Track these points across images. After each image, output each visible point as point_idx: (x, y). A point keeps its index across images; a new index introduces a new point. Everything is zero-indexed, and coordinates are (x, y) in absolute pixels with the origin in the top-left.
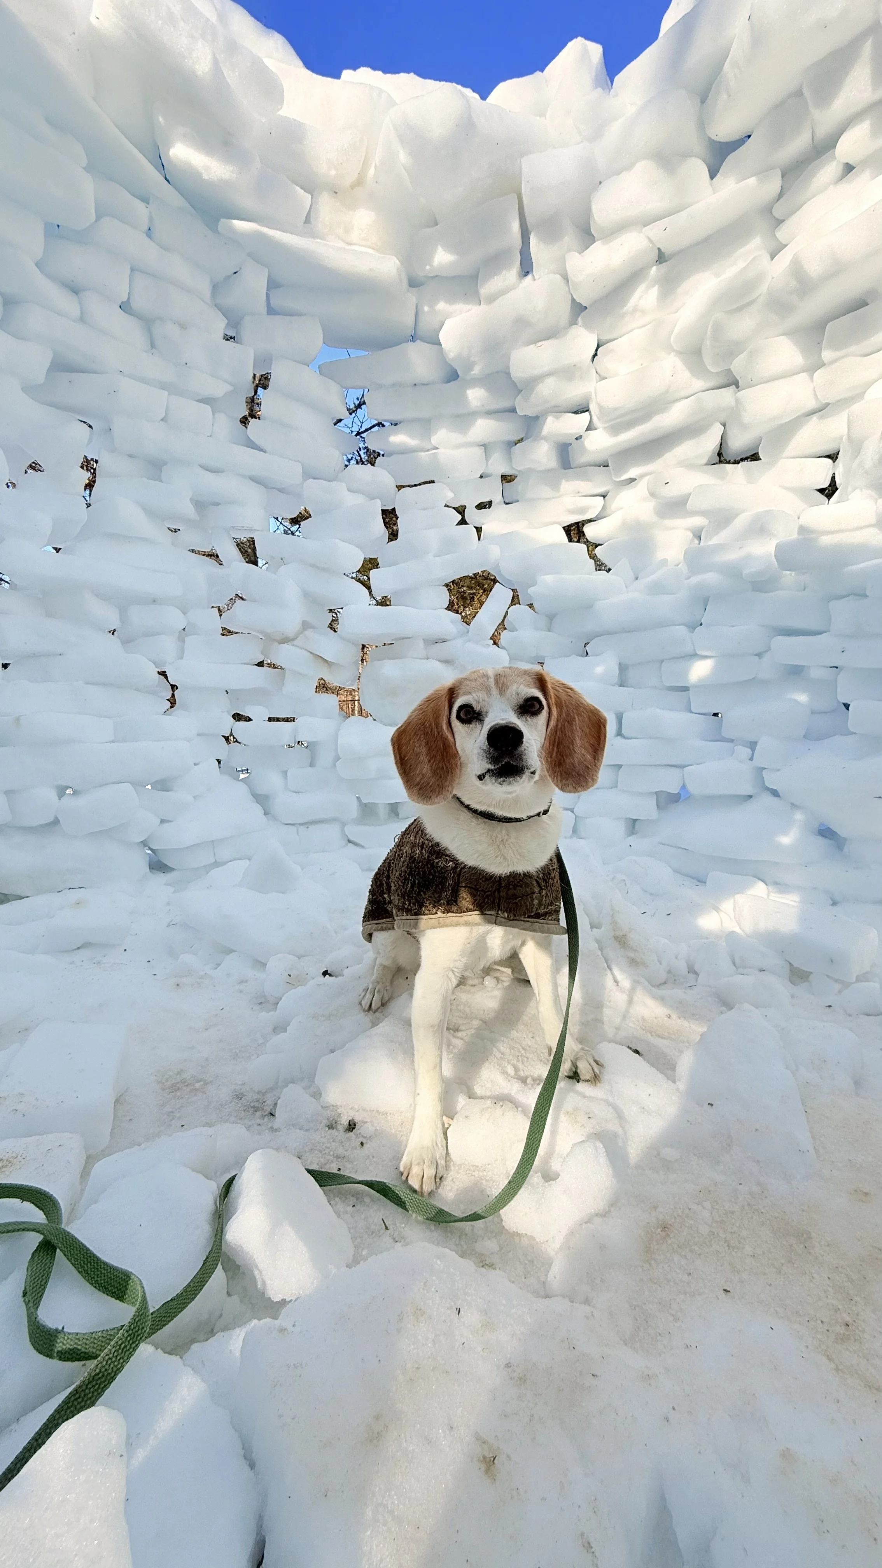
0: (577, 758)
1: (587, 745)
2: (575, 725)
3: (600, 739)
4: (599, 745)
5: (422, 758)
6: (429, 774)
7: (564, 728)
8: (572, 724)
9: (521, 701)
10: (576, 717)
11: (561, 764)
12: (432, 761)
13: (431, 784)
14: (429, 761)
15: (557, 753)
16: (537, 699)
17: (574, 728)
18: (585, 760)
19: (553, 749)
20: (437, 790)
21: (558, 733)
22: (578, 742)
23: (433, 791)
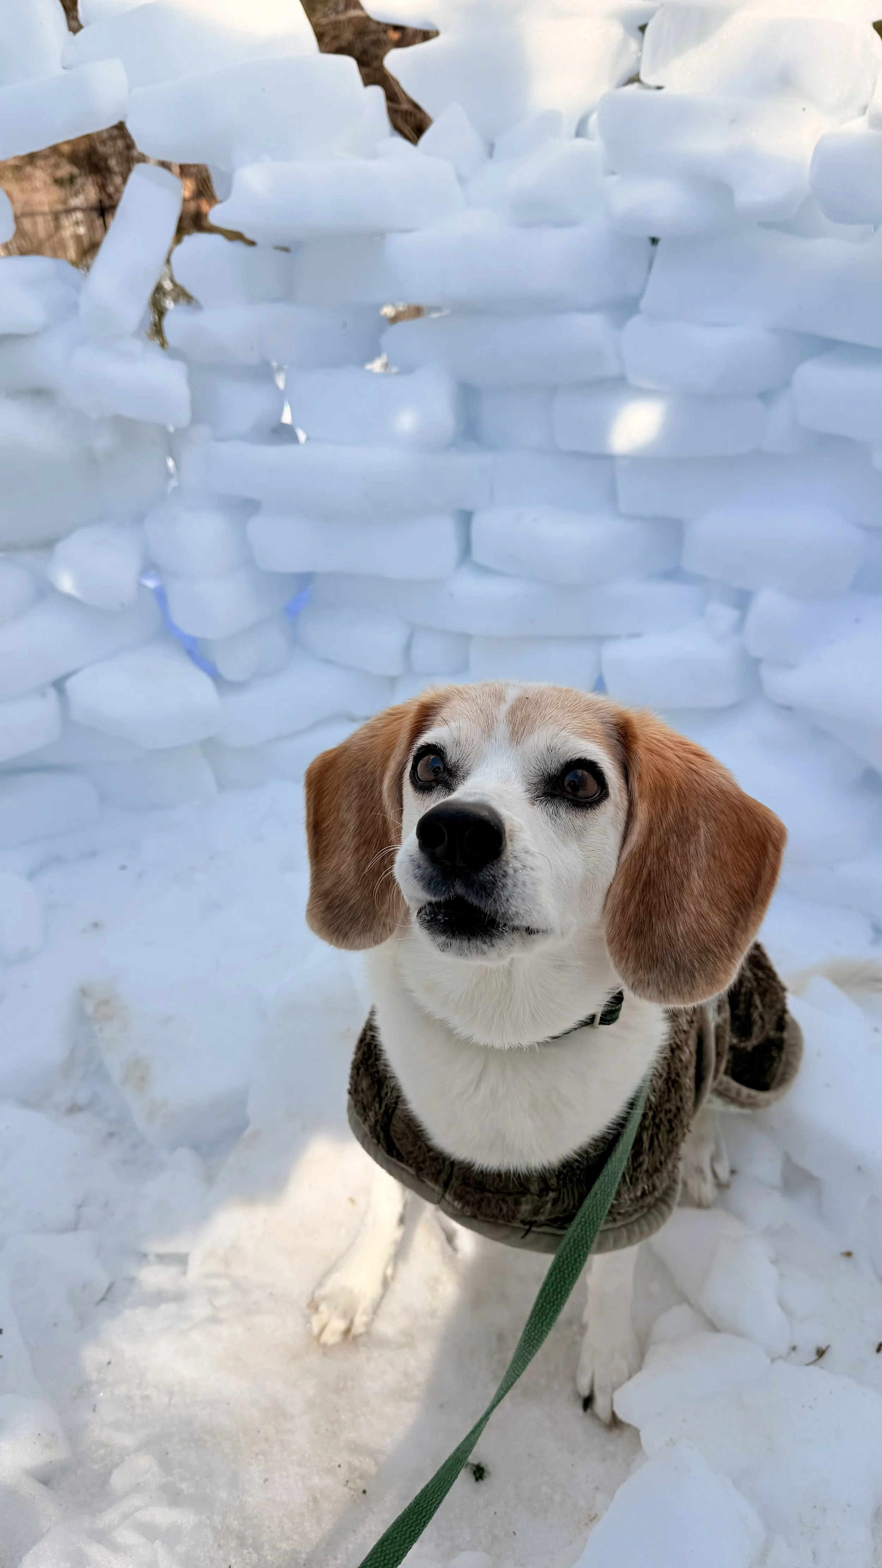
0: (684, 923)
1: (721, 891)
2: (697, 842)
3: (758, 876)
4: (753, 894)
5: (345, 838)
6: (351, 879)
7: (667, 852)
8: (689, 841)
9: (553, 766)
10: (701, 823)
11: (641, 932)
12: (362, 852)
13: (351, 903)
14: (357, 849)
15: (638, 905)
16: (591, 767)
17: (692, 851)
18: (703, 931)
19: (630, 899)
20: (362, 919)
21: (649, 862)
22: (696, 883)
23: (354, 920)
